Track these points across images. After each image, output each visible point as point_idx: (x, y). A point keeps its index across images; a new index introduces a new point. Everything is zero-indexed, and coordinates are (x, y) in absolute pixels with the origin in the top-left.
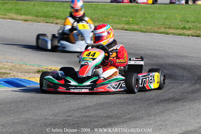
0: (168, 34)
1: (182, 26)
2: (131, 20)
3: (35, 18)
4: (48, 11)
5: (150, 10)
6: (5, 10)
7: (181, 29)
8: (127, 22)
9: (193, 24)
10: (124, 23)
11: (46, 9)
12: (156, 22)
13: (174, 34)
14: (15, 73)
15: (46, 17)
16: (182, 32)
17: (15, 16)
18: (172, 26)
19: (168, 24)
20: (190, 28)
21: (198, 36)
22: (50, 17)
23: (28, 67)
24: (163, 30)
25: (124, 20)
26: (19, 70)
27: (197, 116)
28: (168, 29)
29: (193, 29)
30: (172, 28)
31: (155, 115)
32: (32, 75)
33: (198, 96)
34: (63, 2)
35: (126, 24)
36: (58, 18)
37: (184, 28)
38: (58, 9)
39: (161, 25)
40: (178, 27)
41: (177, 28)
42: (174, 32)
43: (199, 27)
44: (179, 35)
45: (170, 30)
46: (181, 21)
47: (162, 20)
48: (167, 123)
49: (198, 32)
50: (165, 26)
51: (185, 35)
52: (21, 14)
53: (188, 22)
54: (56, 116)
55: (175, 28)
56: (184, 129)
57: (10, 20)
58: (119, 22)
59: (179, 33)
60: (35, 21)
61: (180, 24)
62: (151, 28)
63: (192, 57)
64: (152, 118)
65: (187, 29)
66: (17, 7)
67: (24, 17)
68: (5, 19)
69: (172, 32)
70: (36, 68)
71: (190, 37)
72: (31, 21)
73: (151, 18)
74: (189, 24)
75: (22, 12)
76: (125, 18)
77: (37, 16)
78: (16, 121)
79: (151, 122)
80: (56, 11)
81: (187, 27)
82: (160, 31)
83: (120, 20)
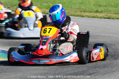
0: (83, 17)
1: (95, 10)
2: (51, 5)
7: (94, 13)
8: (48, 7)
9: (105, 8)
10: (45, 8)
12: (73, 7)
13: (88, 17)
16: (95, 14)
18: (87, 10)
19: (83, 8)
20: (102, 11)
21: (109, 18)
24: (79, 13)
25: (45, 5)
28: (83, 13)
29: (105, 12)
30: (86, 12)
33: (109, 70)
35: (47, 8)
37: (97, 11)
39: (78, 9)
40: (92, 10)
41: (91, 12)
42: (88, 15)
43: (110, 10)
44: (93, 17)
45: (85, 13)
46: (95, 5)
47: (78, 5)
49: (109, 15)
50: (80, 10)
51: (98, 18)
53: (100, 6)
55: (89, 12)
58: (41, 7)
59: (93, 15)
61: (93, 8)
62: (69, 12)
63: (104, 36)
65: (100, 12)
69: (87, 15)
71: (103, 19)
73: (69, 3)
74: (102, 8)
76: (46, 3)
81: (100, 10)
82: (76, 14)
83: (42, 5)
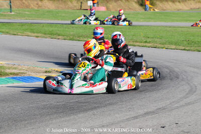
3: (43, 35)
4: (53, 30)
5: (123, 29)
6: (23, 29)
11: (51, 29)
14: (30, 73)
15: (51, 34)
17: (30, 34)
22: (54, 34)
23: (39, 69)
26: (32, 71)
27: (155, 101)
31: (126, 101)
32: (41, 74)
34: (62, 24)
36: (59, 35)
38: (60, 29)
48: (134, 106)
52: (34, 33)
54: (58, 102)
56: (146, 110)
57: (26, 37)
60: (43, 37)
64: (124, 103)
66: (31, 28)
67: (36, 34)
68: (23, 36)
70: (44, 69)
72: (41, 37)
75: (35, 31)
77: (45, 34)
78: (31, 105)
79: (123, 106)
80: (58, 30)
